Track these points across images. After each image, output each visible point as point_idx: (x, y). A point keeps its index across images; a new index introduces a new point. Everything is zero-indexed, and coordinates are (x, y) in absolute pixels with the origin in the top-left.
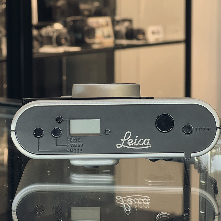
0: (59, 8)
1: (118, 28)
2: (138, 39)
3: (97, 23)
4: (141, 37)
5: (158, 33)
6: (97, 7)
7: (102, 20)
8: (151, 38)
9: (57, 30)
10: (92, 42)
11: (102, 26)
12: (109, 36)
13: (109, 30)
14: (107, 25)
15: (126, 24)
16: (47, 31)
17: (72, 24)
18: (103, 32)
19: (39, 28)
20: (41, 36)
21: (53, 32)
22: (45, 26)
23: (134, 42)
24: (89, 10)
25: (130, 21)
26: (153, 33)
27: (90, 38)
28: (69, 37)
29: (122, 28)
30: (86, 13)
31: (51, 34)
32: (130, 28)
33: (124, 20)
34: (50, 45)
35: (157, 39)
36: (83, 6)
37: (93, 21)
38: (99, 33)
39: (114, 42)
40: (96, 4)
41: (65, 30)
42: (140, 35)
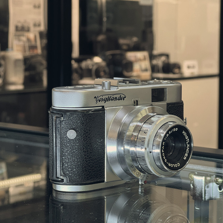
0: (100, 42)
1: (155, 62)
2: (174, 73)
3: (135, 56)
4: (176, 70)
5: (193, 67)
6: (135, 42)
7: (140, 55)
8: (187, 72)
9: (97, 63)
11: (140, 60)
12: (146, 70)
13: (146, 64)
14: (145, 59)
15: (163, 58)
16: (87, 64)
17: (111, 57)
18: (141, 66)
19: (79, 61)
20: (81, 68)
21: (93, 66)
22: (85, 59)
23: (171, 76)
24: (128, 45)
25: (167, 56)
26: (189, 67)
27: (128, 72)
28: (107, 70)
29: (159, 62)
30: (125, 47)
31: (90, 67)
32: (166, 62)
33: (161, 55)
34: (90, 78)
35: (192, 73)
36: (122, 41)
37: (131, 55)
38: (136, 67)
39: (151, 75)
40: (135, 39)
41: (104, 64)
42: (176, 69)
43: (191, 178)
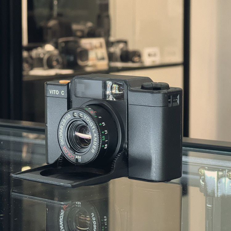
0: (50, 28)
1: (112, 50)
2: (134, 62)
3: (91, 44)
4: (136, 59)
5: (155, 55)
6: (90, 27)
7: (96, 41)
8: (147, 61)
9: (48, 52)
10: (85, 65)
11: (96, 48)
13: (103, 52)
14: (101, 46)
16: (37, 52)
17: (63, 45)
18: (96, 54)
19: (29, 49)
20: (31, 57)
21: (44, 54)
22: (36, 47)
23: (130, 65)
24: (82, 31)
25: (125, 42)
26: (149, 55)
27: (82, 60)
28: (60, 60)
29: (117, 50)
31: (42, 56)
32: (125, 49)
33: (119, 42)
34: (41, 68)
35: (154, 62)
36: (75, 27)
37: (86, 43)
38: (92, 55)
39: (109, 65)
40: (90, 24)
41: (56, 52)
42: (136, 57)
43: (201, 173)
